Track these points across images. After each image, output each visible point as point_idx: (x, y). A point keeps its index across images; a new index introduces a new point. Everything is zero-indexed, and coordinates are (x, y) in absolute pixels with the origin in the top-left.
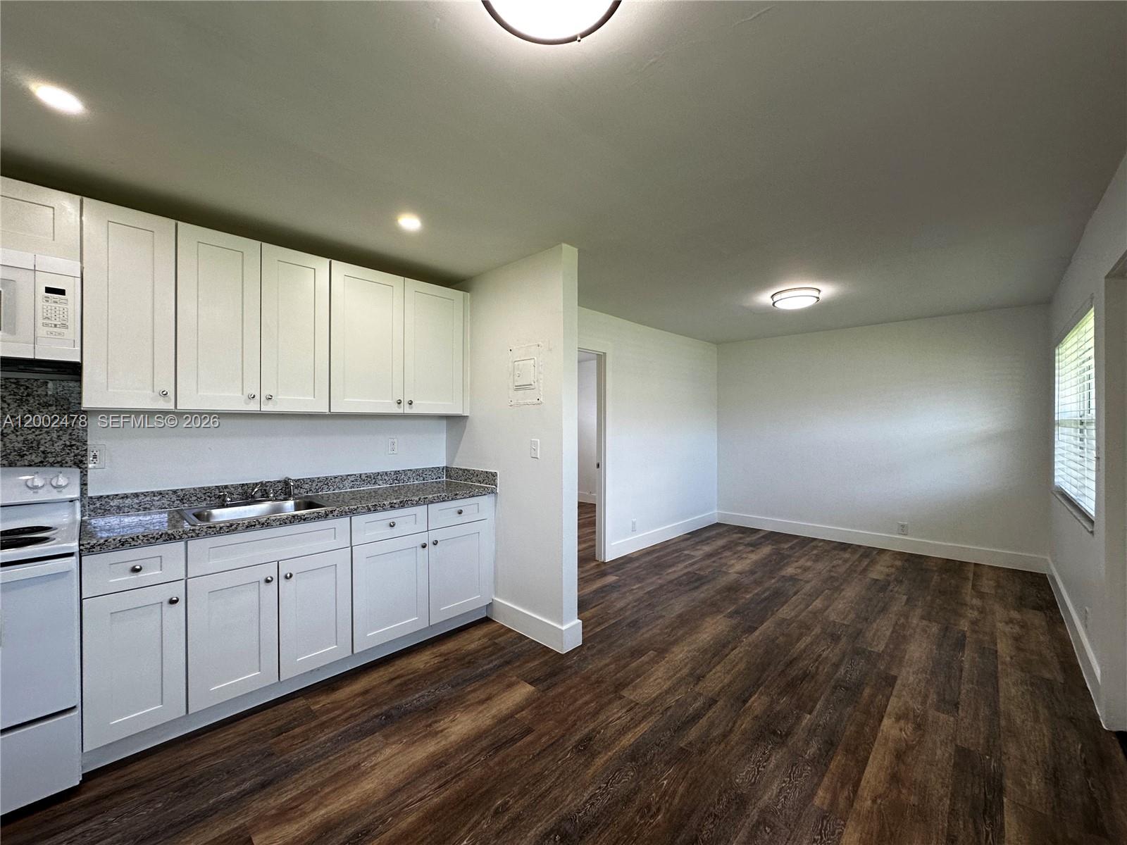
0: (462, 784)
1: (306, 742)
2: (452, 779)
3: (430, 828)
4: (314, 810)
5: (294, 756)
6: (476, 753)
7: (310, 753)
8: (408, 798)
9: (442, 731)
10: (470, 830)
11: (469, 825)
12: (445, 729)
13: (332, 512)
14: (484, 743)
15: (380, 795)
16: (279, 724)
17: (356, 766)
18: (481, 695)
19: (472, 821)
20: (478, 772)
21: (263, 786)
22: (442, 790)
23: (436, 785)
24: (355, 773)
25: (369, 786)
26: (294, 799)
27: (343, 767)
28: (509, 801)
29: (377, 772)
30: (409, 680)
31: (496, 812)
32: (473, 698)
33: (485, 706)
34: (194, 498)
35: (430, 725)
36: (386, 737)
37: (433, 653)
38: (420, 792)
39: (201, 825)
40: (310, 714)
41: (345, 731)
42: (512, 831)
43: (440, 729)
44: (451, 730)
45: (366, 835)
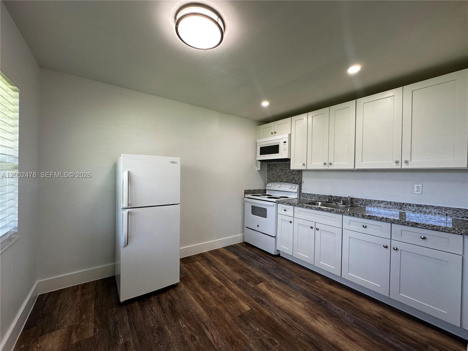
0: (286, 327)
1: (299, 284)
2: (288, 324)
3: (264, 318)
4: (271, 291)
5: (292, 282)
6: (306, 333)
7: (294, 285)
8: (277, 312)
9: (316, 319)
10: (263, 331)
11: (265, 330)
12: (318, 320)
13: (333, 210)
14: (313, 336)
15: (278, 304)
16: (306, 276)
17: (290, 297)
18: (353, 335)
19: (267, 331)
20: (294, 334)
21: (280, 280)
22: (282, 321)
23: (284, 319)
24: (287, 297)
25: (281, 301)
26: (275, 287)
27: (289, 294)
28: (277, 345)
29: (288, 302)
30: (350, 305)
31: (271, 340)
32: (349, 331)
33: (345, 338)
34: (322, 198)
35: (319, 315)
36: (308, 302)
37: (382, 312)
38: (280, 314)
39: (266, 274)
40: (313, 281)
41: (307, 291)
42: (262, 346)
43: (318, 319)
44: (319, 323)
45: (262, 303)
